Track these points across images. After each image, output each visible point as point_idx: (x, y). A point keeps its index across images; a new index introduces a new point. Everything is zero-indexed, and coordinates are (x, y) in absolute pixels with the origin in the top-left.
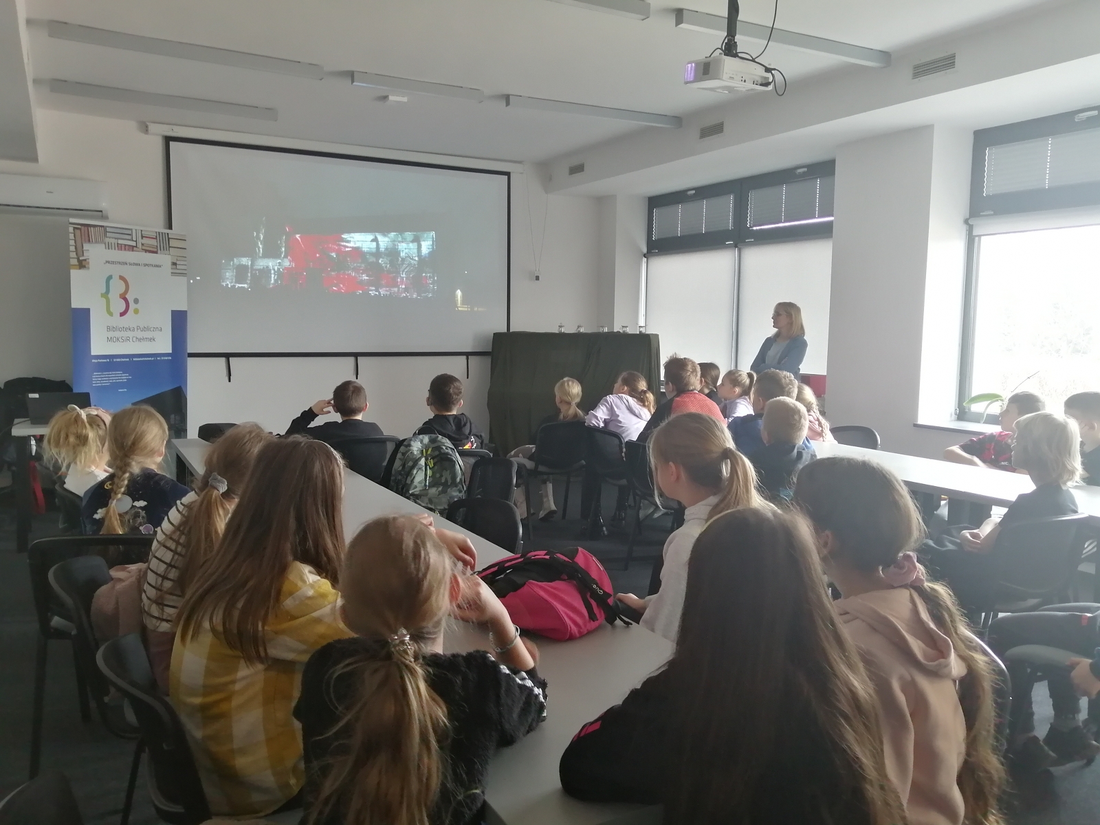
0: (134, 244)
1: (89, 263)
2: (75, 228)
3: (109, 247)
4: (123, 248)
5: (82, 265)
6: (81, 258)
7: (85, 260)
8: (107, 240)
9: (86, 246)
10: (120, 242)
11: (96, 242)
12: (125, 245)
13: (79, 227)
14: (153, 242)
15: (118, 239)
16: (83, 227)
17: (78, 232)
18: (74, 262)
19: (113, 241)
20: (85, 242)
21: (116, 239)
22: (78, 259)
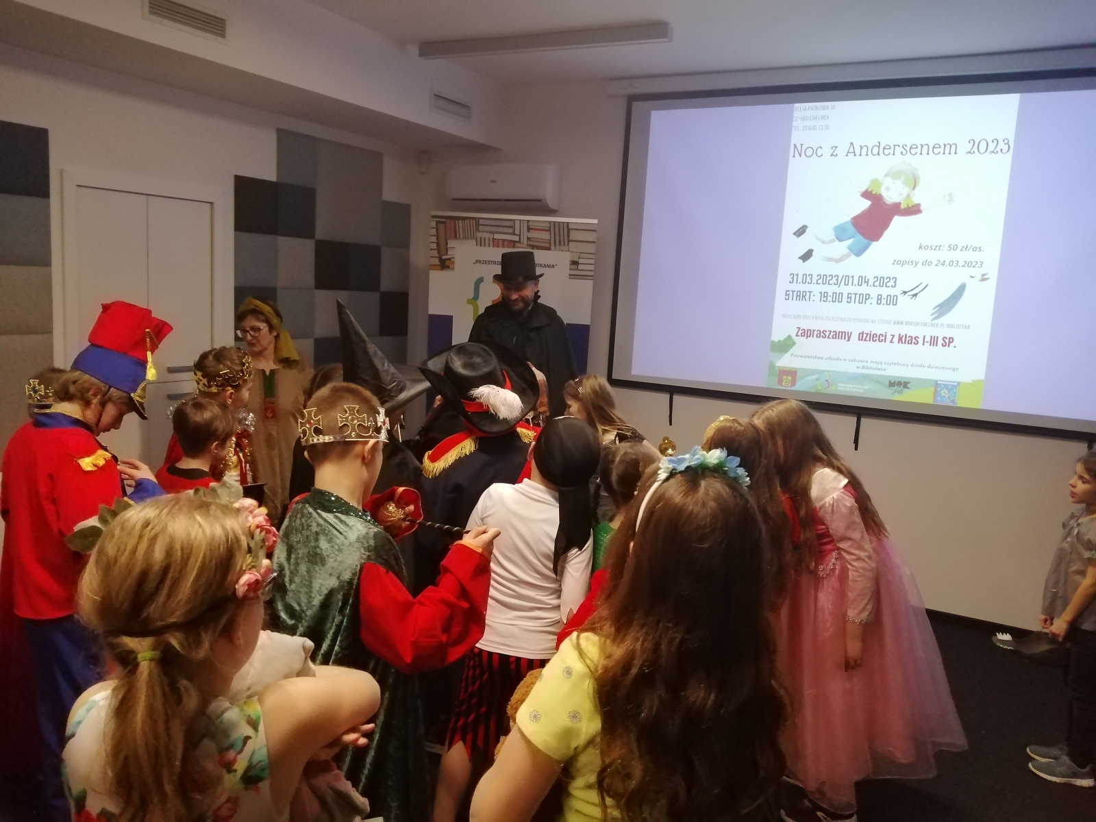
0: (516, 239)
1: (453, 263)
2: (437, 222)
3: (481, 243)
4: (500, 244)
5: (445, 264)
6: (443, 257)
7: (449, 259)
8: (479, 235)
9: (451, 243)
10: (497, 236)
11: (465, 238)
12: (504, 240)
13: (444, 220)
14: (545, 236)
15: (493, 233)
16: (448, 221)
17: (442, 227)
18: (436, 261)
19: (487, 235)
20: (451, 238)
21: (491, 233)
22: (440, 258)
